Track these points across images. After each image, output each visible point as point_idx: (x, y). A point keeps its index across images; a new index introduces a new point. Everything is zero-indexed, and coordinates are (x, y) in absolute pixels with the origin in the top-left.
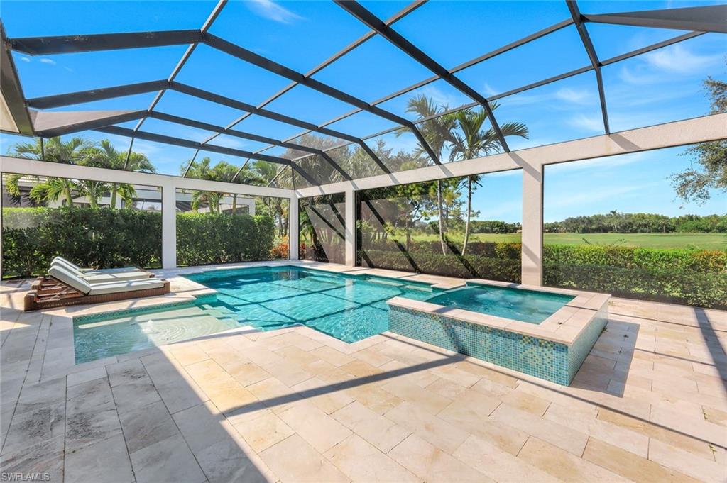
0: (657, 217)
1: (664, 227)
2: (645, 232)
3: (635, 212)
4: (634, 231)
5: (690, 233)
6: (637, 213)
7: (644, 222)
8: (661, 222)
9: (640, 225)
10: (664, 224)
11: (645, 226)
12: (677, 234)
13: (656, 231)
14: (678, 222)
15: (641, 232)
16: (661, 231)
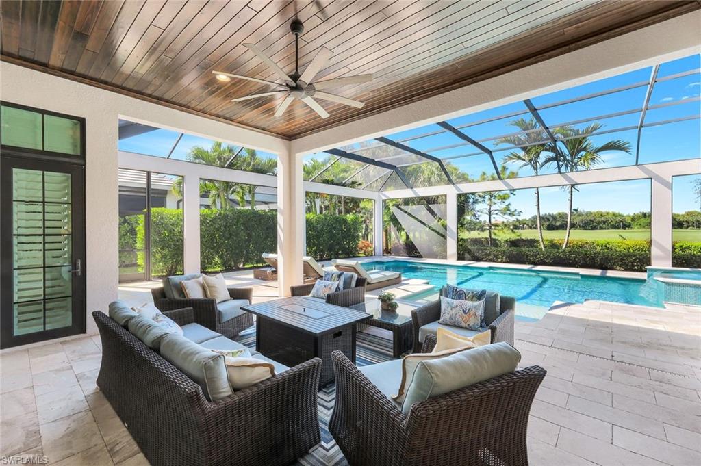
0: (614, 214)
1: (621, 224)
2: (604, 229)
3: (594, 210)
4: (594, 228)
5: (644, 230)
6: (596, 211)
7: (603, 219)
8: (618, 219)
9: (599, 223)
10: (621, 221)
11: (604, 223)
12: (632, 230)
13: (614, 227)
14: (633, 219)
15: (601, 228)
16: (617, 227)
